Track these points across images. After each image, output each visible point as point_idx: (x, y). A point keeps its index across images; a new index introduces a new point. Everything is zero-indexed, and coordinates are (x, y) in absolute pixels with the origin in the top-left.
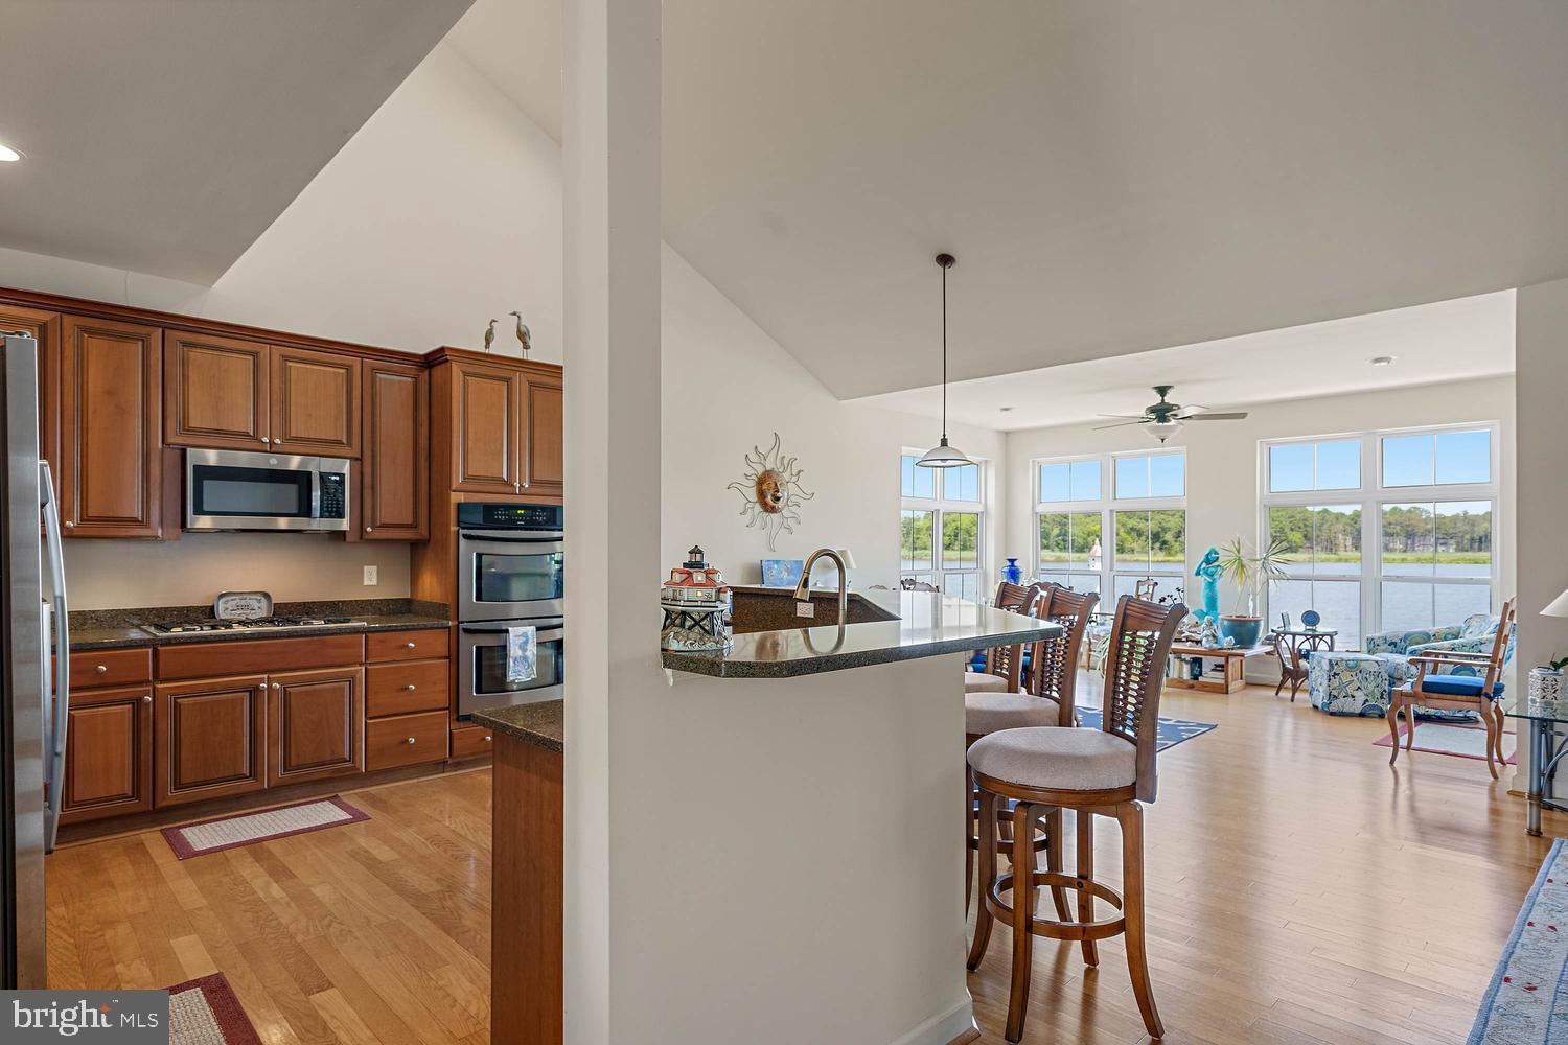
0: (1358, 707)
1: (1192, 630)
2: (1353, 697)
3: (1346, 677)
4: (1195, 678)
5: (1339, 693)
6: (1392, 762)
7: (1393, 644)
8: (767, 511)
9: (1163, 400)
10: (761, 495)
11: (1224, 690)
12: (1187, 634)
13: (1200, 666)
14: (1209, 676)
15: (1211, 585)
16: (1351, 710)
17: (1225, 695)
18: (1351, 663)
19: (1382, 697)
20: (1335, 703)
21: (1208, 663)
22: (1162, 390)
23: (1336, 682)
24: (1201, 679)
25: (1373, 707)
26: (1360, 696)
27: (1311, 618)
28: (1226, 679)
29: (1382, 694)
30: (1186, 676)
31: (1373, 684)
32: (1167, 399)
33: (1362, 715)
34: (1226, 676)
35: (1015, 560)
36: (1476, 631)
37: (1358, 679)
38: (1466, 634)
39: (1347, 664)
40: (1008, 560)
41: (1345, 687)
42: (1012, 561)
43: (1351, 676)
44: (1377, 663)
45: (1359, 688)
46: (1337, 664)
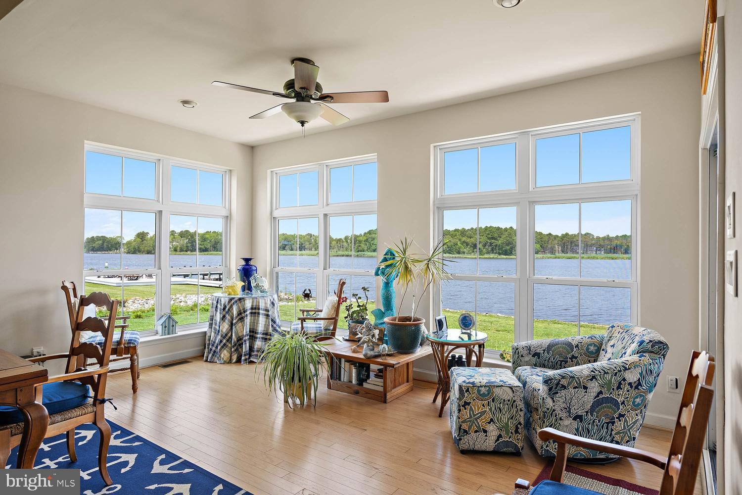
0: (489, 443)
2: (485, 431)
3: (477, 406)
4: (361, 382)
5: (470, 428)
7: (537, 355)
11: (382, 398)
13: (367, 371)
14: (373, 383)
15: (387, 284)
16: (483, 448)
17: (384, 405)
18: (483, 390)
19: (517, 432)
20: (466, 438)
23: (466, 413)
24: (365, 385)
25: (507, 444)
26: (493, 431)
27: (467, 322)
28: (385, 387)
29: (517, 428)
30: (354, 381)
31: (507, 416)
33: (495, 453)
34: (385, 383)
35: (250, 259)
36: (619, 346)
37: (491, 409)
38: (609, 350)
39: (479, 391)
40: (243, 259)
41: (476, 419)
42: (247, 260)
43: (483, 405)
44: (511, 388)
45: (492, 420)
46: (467, 390)
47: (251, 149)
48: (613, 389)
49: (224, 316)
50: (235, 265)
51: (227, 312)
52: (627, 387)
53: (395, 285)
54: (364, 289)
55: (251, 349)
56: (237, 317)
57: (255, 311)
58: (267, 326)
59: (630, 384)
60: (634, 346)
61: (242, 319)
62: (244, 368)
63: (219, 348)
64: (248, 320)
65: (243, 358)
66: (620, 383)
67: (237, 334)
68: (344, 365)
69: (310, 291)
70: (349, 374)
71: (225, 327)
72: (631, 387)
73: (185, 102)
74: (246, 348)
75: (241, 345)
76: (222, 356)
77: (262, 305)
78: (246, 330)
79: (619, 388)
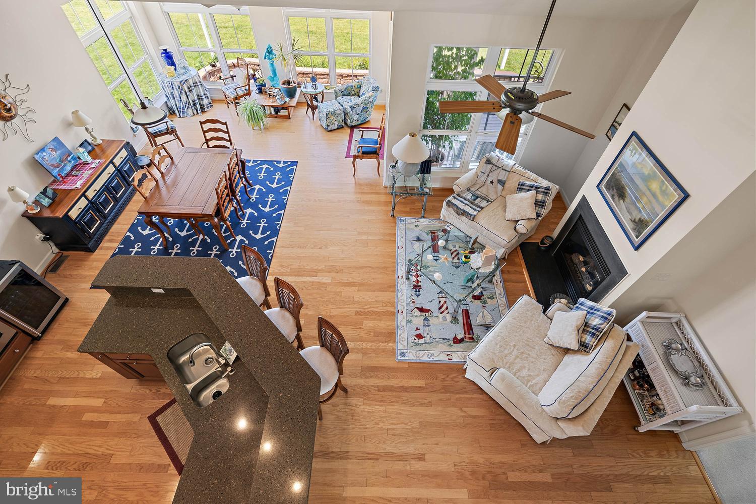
0: (335, 127)
1: (270, 90)
2: (334, 124)
4: (276, 113)
5: (330, 124)
7: (342, 91)
8: (7, 121)
11: (288, 117)
12: (269, 92)
13: (278, 108)
14: (283, 113)
15: (272, 64)
16: (334, 129)
17: (290, 120)
20: (329, 127)
24: (279, 114)
25: (340, 125)
26: (336, 123)
28: (289, 113)
29: (342, 120)
30: (273, 112)
31: (340, 118)
33: (338, 129)
34: (288, 111)
36: (367, 86)
39: (331, 113)
41: (331, 121)
42: (165, 50)
43: (333, 116)
44: (340, 110)
45: (335, 120)
46: (328, 114)
49: (181, 92)
51: (182, 90)
57: (195, 84)
58: (203, 91)
59: (370, 102)
60: (371, 88)
61: (190, 91)
63: (186, 109)
64: (194, 91)
68: (267, 108)
70: (271, 111)
71: (184, 98)
74: (198, 105)
75: (195, 105)
76: (189, 113)
77: (197, 81)
78: (195, 96)
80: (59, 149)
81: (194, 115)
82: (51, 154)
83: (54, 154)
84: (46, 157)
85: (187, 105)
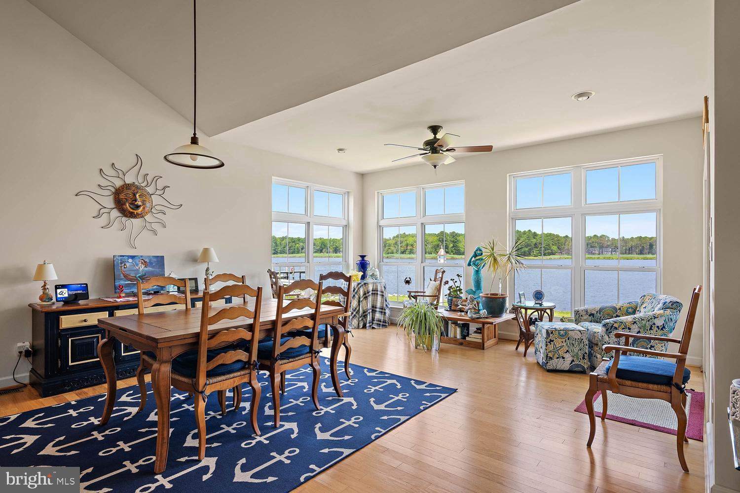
0: (566, 366)
1: (464, 303)
2: (563, 358)
3: (558, 343)
4: (464, 337)
5: (554, 355)
6: (589, 444)
7: (592, 315)
8: (126, 216)
9: (435, 137)
10: (119, 204)
11: (481, 346)
12: (460, 306)
13: (468, 329)
14: (474, 337)
15: (477, 272)
16: (562, 368)
17: (482, 351)
18: (562, 332)
19: (584, 358)
20: (551, 362)
21: (473, 327)
22: (435, 129)
23: (551, 347)
24: (467, 339)
25: (578, 365)
26: (568, 358)
27: (538, 296)
28: (483, 339)
29: (584, 356)
30: (459, 336)
31: (578, 348)
32: (438, 136)
33: (570, 371)
34: (483, 337)
35: (365, 256)
36: (649, 307)
37: (567, 344)
38: (642, 310)
39: (559, 333)
40: (360, 256)
41: (558, 351)
42: (363, 257)
43: (562, 342)
44: (580, 331)
45: (567, 351)
46: (552, 333)
47: (362, 176)
48: (647, 330)
49: (354, 296)
50: (353, 260)
51: (356, 293)
52: (656, 329)
53: (483, 272)
54: (458, 275)
55: (373, 319)
56: (362, 296)
57: (375, 292)
58: (382, 303)
59: (658, 327)
60: (660, 305)
61: (366, 298)
62: (368, 332)
64: (370, 299)
65: (368, 325)
66: (651, 326)
67: (362, 308)
68: (451, 327)
69: (410, 278)
70: (455, 332)
71: (355, 303)
72: (659, 329)
73: (340, 150)
74: (369, 318)
75: (365, 316)
76: (353, 323)
77: (379, 289)
78: (370, 306)
79: (651, 329)
80: (153, 267)
81: (358, 327)
82: (137, 265)
83: (142, 268)
84: (128, 265)
85: (355, 313)
